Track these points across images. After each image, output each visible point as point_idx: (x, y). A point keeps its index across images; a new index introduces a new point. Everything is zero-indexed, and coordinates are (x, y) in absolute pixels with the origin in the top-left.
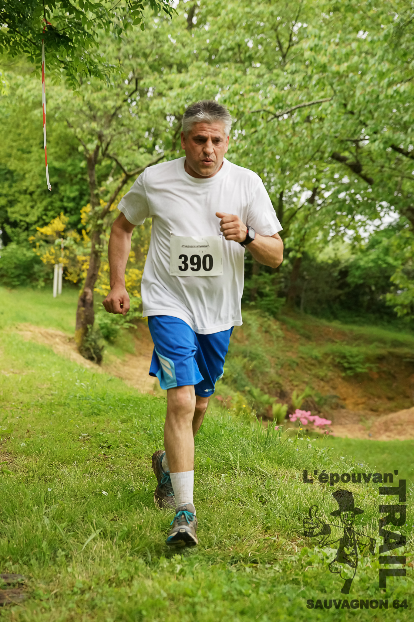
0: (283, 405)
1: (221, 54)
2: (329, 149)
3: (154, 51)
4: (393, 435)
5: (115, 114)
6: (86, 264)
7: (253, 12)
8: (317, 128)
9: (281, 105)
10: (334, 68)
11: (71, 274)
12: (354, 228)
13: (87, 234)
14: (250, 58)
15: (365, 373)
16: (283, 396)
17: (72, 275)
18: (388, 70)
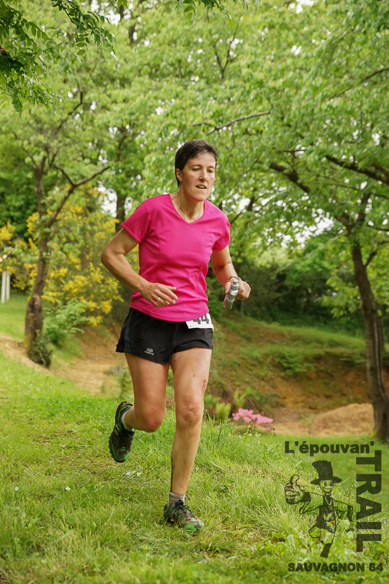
0: (226, 404)
1: (163, 69)
2: (267, 160)
3: (98, 66)
4: (331, 432)
5: (60, 127)
6: (33, 271)
7: (192, 30)
8: (256, 141)
9: (221, 118)
10: (271, 84)
11: (19, 281)
12: (292, 234)
13: (34, 242)
14: (190, 73)
15: (304, 372)
16: (225, 396)
17: (20, 283)
18: (321, 85)
